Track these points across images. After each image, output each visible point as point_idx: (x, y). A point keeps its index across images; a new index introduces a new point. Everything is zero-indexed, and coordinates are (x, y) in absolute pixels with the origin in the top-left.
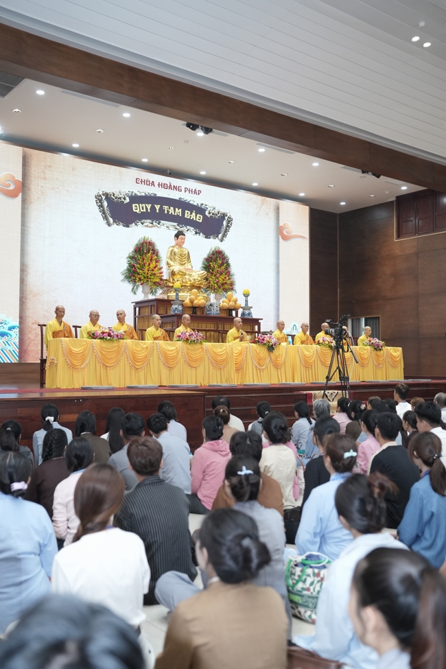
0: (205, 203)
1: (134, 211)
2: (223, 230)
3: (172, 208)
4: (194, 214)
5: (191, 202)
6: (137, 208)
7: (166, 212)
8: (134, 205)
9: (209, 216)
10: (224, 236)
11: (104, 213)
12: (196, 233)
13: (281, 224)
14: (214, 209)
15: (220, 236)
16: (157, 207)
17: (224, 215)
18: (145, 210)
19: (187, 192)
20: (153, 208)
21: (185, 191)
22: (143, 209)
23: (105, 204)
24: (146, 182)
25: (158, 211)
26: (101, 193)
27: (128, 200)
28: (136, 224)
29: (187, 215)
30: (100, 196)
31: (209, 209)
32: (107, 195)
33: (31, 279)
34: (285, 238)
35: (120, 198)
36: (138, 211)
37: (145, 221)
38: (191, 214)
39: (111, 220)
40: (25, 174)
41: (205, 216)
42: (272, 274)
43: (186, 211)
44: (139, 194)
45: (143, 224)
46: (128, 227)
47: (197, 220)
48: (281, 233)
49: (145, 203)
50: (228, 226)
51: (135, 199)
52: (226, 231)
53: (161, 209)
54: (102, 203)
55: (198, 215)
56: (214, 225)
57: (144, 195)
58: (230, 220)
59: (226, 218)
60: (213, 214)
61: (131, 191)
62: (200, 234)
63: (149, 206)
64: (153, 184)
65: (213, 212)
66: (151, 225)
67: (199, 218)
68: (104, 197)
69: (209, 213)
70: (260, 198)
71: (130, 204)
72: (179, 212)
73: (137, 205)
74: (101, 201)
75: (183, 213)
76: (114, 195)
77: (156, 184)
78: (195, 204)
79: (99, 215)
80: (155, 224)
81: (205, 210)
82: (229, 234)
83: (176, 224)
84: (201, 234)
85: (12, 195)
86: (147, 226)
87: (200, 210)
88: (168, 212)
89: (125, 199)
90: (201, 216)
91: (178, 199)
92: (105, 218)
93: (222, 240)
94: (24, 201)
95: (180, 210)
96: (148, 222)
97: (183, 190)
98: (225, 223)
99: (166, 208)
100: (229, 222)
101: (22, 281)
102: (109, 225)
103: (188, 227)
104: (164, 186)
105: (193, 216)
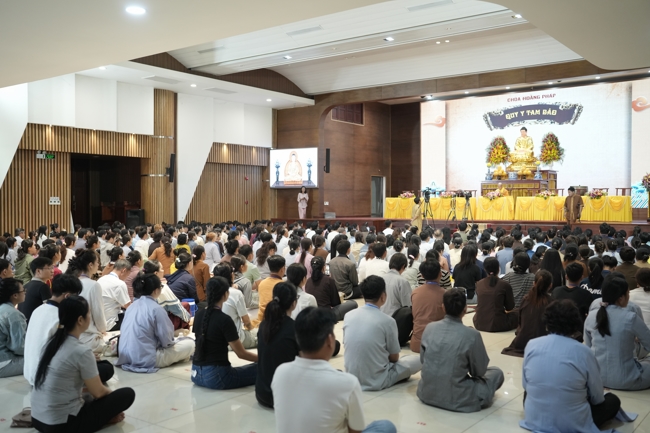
0: (558, 101)
2: (574, 116)
3: (533, 111)
5: (547, 104)
6: (508, 117)
7: (528, 114)
8: (506, 115)
9: (562, 109)
10: (575, 120)
11: (488, 124)
12: (552, 123)
13: (634, 99)
14: (567, 103)
15: (571, 121)
16: (522, 113)
17: (575, 106)
18: (514, 117)
20: (519, 114)
21: (543, 97)
22: (512, 116)
23: (489, 118)
24: (515, 100)
25: (523, 115)
26: (486, 113)
27: (503, 113)
28: (508, 126)
29: (545, 112)
30: (486, 115)
31: (562, 105)
32: (490, 114)
33: (450, 166)
34: (638, 109)
35: (498, 113)
37: (514, 123)
39: (493, 127)
40: (447, 114)
41: (559, 111)
42: (623, 140)
43: (544, 110)
44: (510, 108)
45: (512, 125)
46: (503, 128)
47: (552, 114)
48: (633, 106)
49: (514, 112)
50: (578, 113)
51: (507, 111)
52: (577, 116)
53: (525, 113)
54: (487, 119)
55: (553, 111)
56: (566, 115)
57: (513, 107)
58: (580, 109)
59: (577, 107)
60: (566, 107)
61: (504, 107)
62: (554, 123)
63: (516, 114)
64: (519, 99)
66: (518, 124)
67: (554, 113)
68: (488, 115)
69: (562, 107)
70: (610, 85)
71: (504, 115)
72: (538, 112)
73: (509, 114)
74: (486, 117)
75: (541, 112)
76: (494, 112)
77: (521, 99)
78: (551, 104)
79: (486, 125)
80: (520, 123)
81: (558, 106)
82: (580, 118)
83: (536, 120)
84: (556, 122)
85: (441, 126)
86: (516, 126)
87: (554, 107)
88: (530, 114)
89: (501, 113)
90: (556, 111)
91: (537, 104)
92: (489, 126)
93: (573, 124)
94: (446, 127)
95: (539, 110)
96: (516, 123)
97: (541, 97)
98: (576, 111)
99: (528, 112)
101: (447, 167)
102: (491, 130)
103: (545, 120)
104: (526, 98)
105: (549, 112)
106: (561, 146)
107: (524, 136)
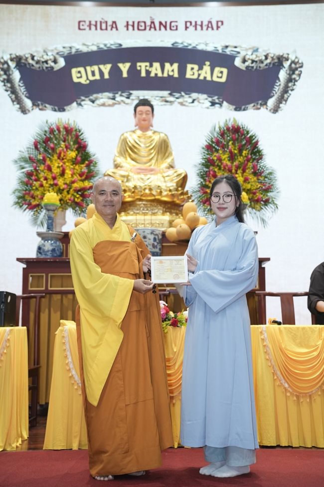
0: (231, 43)
1: (75, 80)
2: (278, 89)
3: (157, 65)
4: (207, 68)
5: (200, 47)
6: (80, 75)
7: (143, 74)
8: (74, 71)
9: (242, 67)
10: (282, 99)
11: (13, 91)
12: (213, 104)
14: (256, 50)
15: (271, 102)
16: (125, 68)
17: (279, 61)
18: (97, 77)
19: (191, 28)
20: (115, 71)
21: (186, 28)
22: (93, 74)
23: (16, 75)
24: (101, 25)
25: (125, 75)
26: (6, 57)
27: (62, 63)
28: (80, 104)
29: (192, 71)
30: (6, 62)
31: (243, 53)
32: (20, 62)
35: (46, 62)
36: (83, 81)
37: (100, 95)
38: (201, 68)
39: (28, 103)
41: (234, 71)
43: (189, 66)
44: (85, 49)
45: (93, 102)
46: (64, 110)
47: (215, 79)
49: (98, 64)
50: (290, 80)
51: (76, 59)
52: (286, 90)
53: (133, 71)
54: (9, 76)
55: (217, 69)
56: (256, 84)
57: (95, 48)
58: (295, 69)
59: (287, 64)
60: (253, 61)
61: (67, 45)
62: (221, 104)
63: (106, 69)
64: (114, 25)
65: (253, 57)
66: (111, 102)
67: (220, 75)
68: (12, 65)
69: (244, 61)
71: (66, 71)
72: (172, 69)
73: (82, 69)
74: (7, 71)
75: (182, 70)
76: (33, 57)
77: (121, 25)
78: (210, 48)
80: (118, 98)
81: (232, 58)
83: (165, 93)
84: (225, 103)
86: (103, 105)
87: (221, 59)
88: (148, 72)
89: (55, 61)
90: (225, 71)
91: (169, 45)
92: (17, 100)
93: (276, 110)
95: (176, 66)
96: (104, 97)
97: (181, 26)
98: (283, 75)
99: (143, 66)
100: (292, 71)
102: (24, 110)
103: (195, 95)
104: (139, 26)
105: (206, 72)
106: (269, 162)
107: (144, 126)
